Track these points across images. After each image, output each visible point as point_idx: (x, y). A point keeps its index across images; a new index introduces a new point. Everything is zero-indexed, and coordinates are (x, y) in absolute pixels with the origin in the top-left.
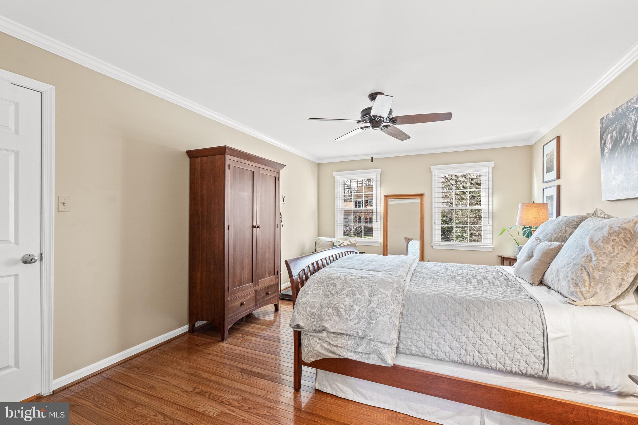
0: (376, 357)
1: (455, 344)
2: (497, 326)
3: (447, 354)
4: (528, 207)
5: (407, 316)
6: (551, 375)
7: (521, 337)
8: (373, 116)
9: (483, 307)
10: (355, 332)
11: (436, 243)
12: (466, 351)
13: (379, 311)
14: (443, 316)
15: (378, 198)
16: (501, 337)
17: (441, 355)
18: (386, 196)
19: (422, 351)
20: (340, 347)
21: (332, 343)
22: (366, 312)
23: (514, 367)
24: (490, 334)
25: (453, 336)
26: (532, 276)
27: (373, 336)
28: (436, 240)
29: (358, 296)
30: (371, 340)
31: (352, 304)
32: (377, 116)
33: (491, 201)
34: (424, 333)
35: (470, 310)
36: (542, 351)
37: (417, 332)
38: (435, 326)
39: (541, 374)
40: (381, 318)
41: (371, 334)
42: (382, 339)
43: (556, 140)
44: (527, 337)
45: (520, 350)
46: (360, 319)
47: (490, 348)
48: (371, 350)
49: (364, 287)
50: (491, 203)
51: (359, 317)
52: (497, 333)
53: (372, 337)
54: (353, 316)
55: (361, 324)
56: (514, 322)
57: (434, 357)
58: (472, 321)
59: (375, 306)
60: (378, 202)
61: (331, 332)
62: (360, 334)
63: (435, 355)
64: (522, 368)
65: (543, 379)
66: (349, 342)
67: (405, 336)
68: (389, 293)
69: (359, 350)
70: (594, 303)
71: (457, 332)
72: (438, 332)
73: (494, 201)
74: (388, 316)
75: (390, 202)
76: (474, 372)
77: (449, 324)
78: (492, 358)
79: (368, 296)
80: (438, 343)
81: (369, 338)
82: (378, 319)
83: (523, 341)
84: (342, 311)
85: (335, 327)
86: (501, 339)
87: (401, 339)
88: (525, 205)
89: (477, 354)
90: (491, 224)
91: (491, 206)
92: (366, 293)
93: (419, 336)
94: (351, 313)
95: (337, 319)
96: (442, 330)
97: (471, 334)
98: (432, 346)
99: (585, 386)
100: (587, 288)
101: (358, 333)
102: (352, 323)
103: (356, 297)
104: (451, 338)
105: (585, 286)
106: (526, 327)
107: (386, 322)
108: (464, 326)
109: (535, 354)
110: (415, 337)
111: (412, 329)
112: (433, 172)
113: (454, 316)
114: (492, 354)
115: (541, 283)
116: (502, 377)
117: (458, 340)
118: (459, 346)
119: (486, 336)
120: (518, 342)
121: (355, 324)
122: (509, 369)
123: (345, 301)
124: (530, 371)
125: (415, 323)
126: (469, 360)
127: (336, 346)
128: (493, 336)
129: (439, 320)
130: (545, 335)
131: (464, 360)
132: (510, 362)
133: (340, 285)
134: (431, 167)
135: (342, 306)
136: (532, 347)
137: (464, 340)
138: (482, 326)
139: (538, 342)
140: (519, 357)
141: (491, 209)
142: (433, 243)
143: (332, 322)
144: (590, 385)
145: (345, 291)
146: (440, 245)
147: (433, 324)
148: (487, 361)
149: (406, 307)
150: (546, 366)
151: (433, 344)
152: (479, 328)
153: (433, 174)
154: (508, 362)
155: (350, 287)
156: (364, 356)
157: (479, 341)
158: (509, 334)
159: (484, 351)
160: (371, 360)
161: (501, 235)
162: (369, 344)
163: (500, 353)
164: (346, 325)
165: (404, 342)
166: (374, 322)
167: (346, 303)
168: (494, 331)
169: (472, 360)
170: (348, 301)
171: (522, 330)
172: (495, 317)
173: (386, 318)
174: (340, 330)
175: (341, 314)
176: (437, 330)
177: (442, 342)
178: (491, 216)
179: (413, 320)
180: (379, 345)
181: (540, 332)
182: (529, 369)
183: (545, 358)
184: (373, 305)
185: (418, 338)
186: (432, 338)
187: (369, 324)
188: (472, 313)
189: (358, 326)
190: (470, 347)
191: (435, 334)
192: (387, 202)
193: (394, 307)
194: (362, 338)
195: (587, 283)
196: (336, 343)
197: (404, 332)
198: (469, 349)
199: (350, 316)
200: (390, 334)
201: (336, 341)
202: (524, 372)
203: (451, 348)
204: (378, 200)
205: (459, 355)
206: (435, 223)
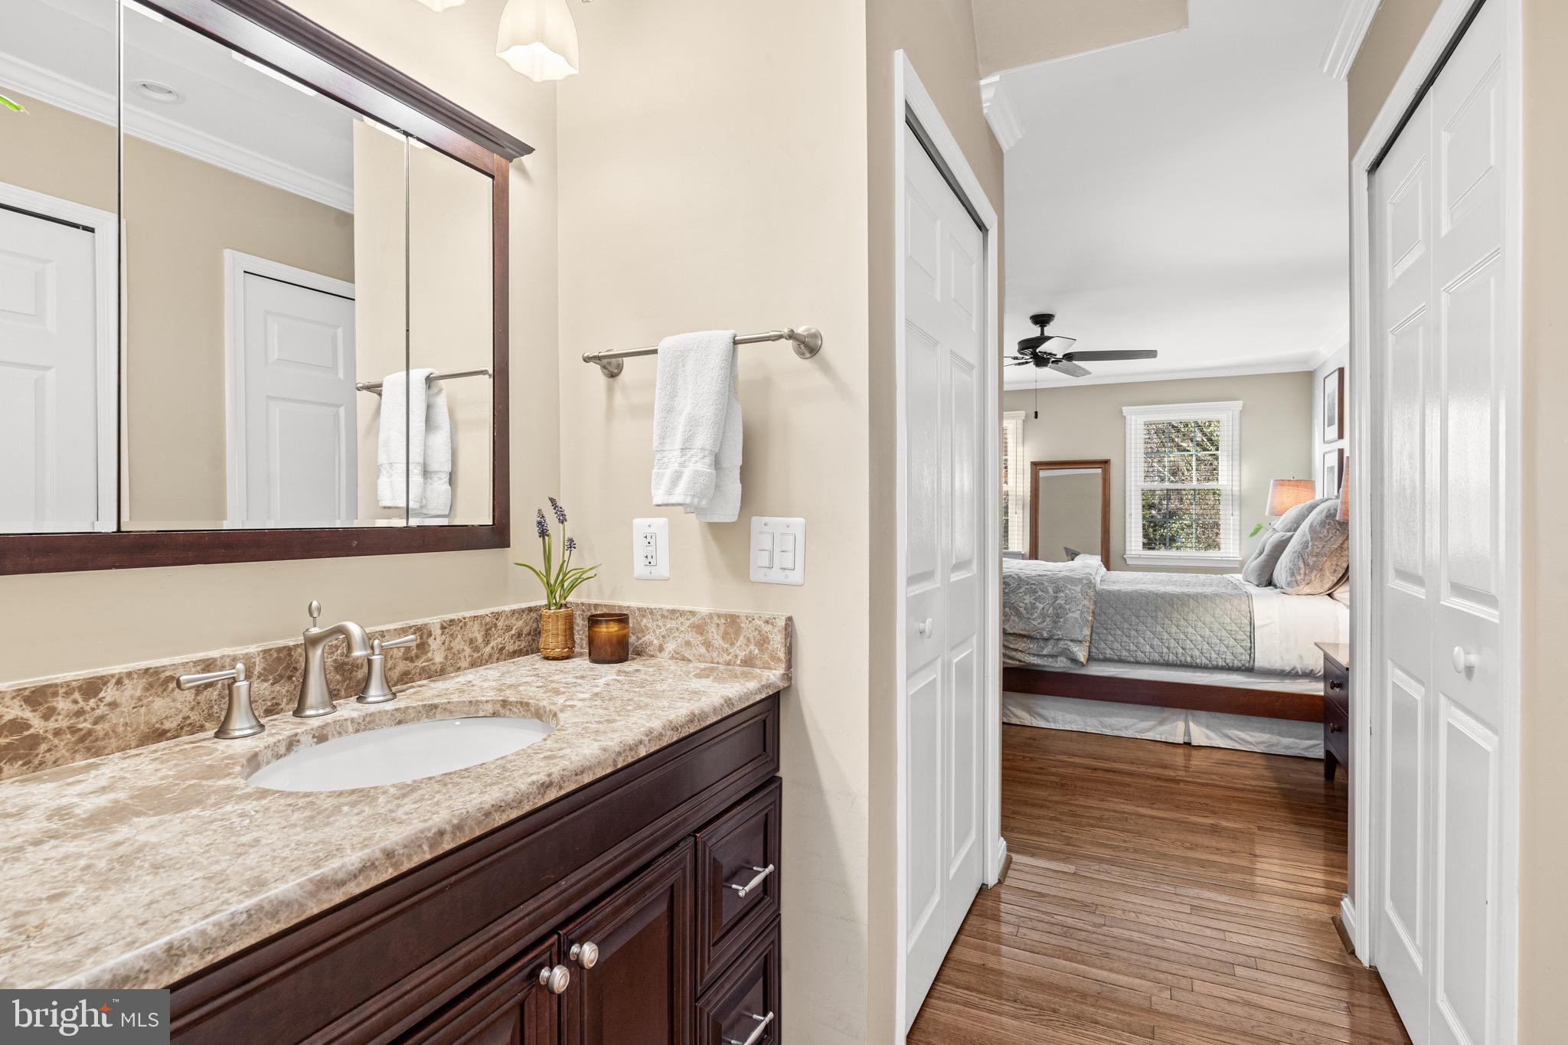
0: (1064, 660)
1: (1156, 642)
2: (1202, 619)
3: (1147, 654)
4: (1282, 485)
5: (1101, 615)
6: (1257, 664)
7: (1228, 628)
8: (1040, 352)
9: (1188, 600)
10: (1038, 633)
11: (1133, 553)
12: (1168, 648)
13: (1068, 607)
14: (1143, 612)
15: (1020, 467)
16: (1207, 630)
17: (1140, 656)
18: (1034, 464)
19: (1118, 654)
20: (1020, 651)
21: (1012, 646)
22: (1051, 609)
23: (1220, 660)
24: (1195, 628)
25: (1154, 633)
26: (1259, 575)
27: (1062, 634)
28: (1133, 548)
29: (1040, 593)
30: (1058, 639)
31: (1034, 601)
32: (1045, 353)
33: (1236, 473)
34: (1120, 633)
35: (1173, 604)
36: (1249, 641)
37: (1113, 632)
38: (1133, 623)
39: (1247, 665)
40: (1070, 614)
41: (1059, 633)
42: (1074, 637)
43: (1337, 373)
44: (1234, 628)
45: (1226, 643)
46: (1045, 618)
47: (1194, 642)
48: (1060, 650)
49: (1046, 584)
50: (1236, 478)
51: (1044, 616)
52: (1203, 625)
53: (1060, 636)
54: (1036, 615)
55: (1045, 623)
56: (1221, 613)
57: (1132, 660)
58: (1175, 614)
59: (1063, 602)
60: (1020, 476)
61: (1010, 634)
62: (1045, 635)
63: (1133, 657)
64: (1228, 661)
65: (1249, 670)
66: (1031, 646)
67: (1097, 638)
68: (1078, 589)
69: (1045, 652)
70: (1309, 591)
71: (1159, 629)
72: (1136, 631)
73: (1243, 473)
74: (1079, 612)
75: (1043, 474)
76: (1178, 673)
77: (1150, 620)
78: (1197, 653)
79: (1052, 593)
80: (1137, 643)
81: (1056, 637)
82: (1067, 616)
83: (1230, 632)
84: (1022, 610)
85: (1014, 627)
86: (1207, 632)
87: (1093, 642)
88: (1278, 482)
89: (1180, 650)
90: (1238, 518)
91: (1236, 483)
92: (1051, 591)
93: (1114, 636)
94: (1033, 611)
95: (1016, 619)
96: (1141, 627)
97: (1174, 629)
98: (1129, 646)
99: (1290, 672)
100: (1302, 577)
101: (1042, 635)
102: (1035, 623)
103: (1037, 595)
104: (1152, 636)
105: (1300, 574)
106: (1233, 617)
107: (1076, 619)
108: (1167, 621)
109: (1242, 644)
110: (1110, 638)
111: (1106, 630)
112: (1128, 418)
113: (1156, 611)
114: (1197, 649)
115: (1270, 583)
116: (1208, 675)
117: (1160, 637)
118: (1161, 644)
119: (1190, 630)
120: (1224, 633)
121: (1039, 624)
122: (1215, 663)
123: (1025, 599)
124: (1237, 663)
125: (1109, 622)
126: (1172, 658)
127: (1016, 650)
128: (1198, 629)
129: (1138, 617)
130: (1251, 624)
131: (1166, 658)
132: (1216, 656)
133: (1014, 583)
134: (1124, 408)
135: (1021, 605)
136: (1239, 637)
137: (1166, 636)
138: (1186, 620)
139: (1244, 632)
140: (1225, 649)
141: (1236, 488)
142: (1127, 552)
143: (1011, 622)
144: (1295, 671)
145: (1023, 589)
146: (1139, 557)
147: (1131, 621)
148: (1192, 657)
149: (1099, 605)
150: (1252, 655)
151: (1132, 645)
152: (1182, 622)
153: (1128, 422)
154: (1214, 656)
155: (1028, 584)
156: (1050, 660)
157: (1182, 636)
158: (1216, 626)
159: (1188, 647)
160: (1059, 663)
161: (1254, 537)
162: (1056, 644)
163: (1206, 646)
164: (1028, 625)
165: (1096, 645)
166: (1061, 620)
167: (1027, 601)
168: (1200, 624)
169: (1175, 658)
170: (1028, 599)
171: (1229, 620)
172: (1201, 609)
173: (1077, 615)
174: (1022, 630)
175: (1021, 613)
176: (1135, 628)
177: (1142, 641)
178: (1236, 503)
179: (1106, 619)
180: (1069, 643)
181: (1247, 622)
182: (1236, 661)
183: (1251, 649)
184: (1061, 601)
185: (1113, 639)
186: (1129, 637)
187: (1055, 622)
188: (1175, 607)
189: (1042, 626)
190: (1173, 643)
191: (1133, 633)
192: (1036, 475)
193: (1086, 602)
194: (1046, 640)
195: (1302, 571)
196: (1016, 647)
197: (1096, 633)
198: (1172, 646)
199: (1032, 614)
200: (1081, 631)
201: (1015, 644)
202: (1231, 665)
203: (1152, 647)
204: (1020, 471)
205: (1161, 654)
206: (1131, 515)
